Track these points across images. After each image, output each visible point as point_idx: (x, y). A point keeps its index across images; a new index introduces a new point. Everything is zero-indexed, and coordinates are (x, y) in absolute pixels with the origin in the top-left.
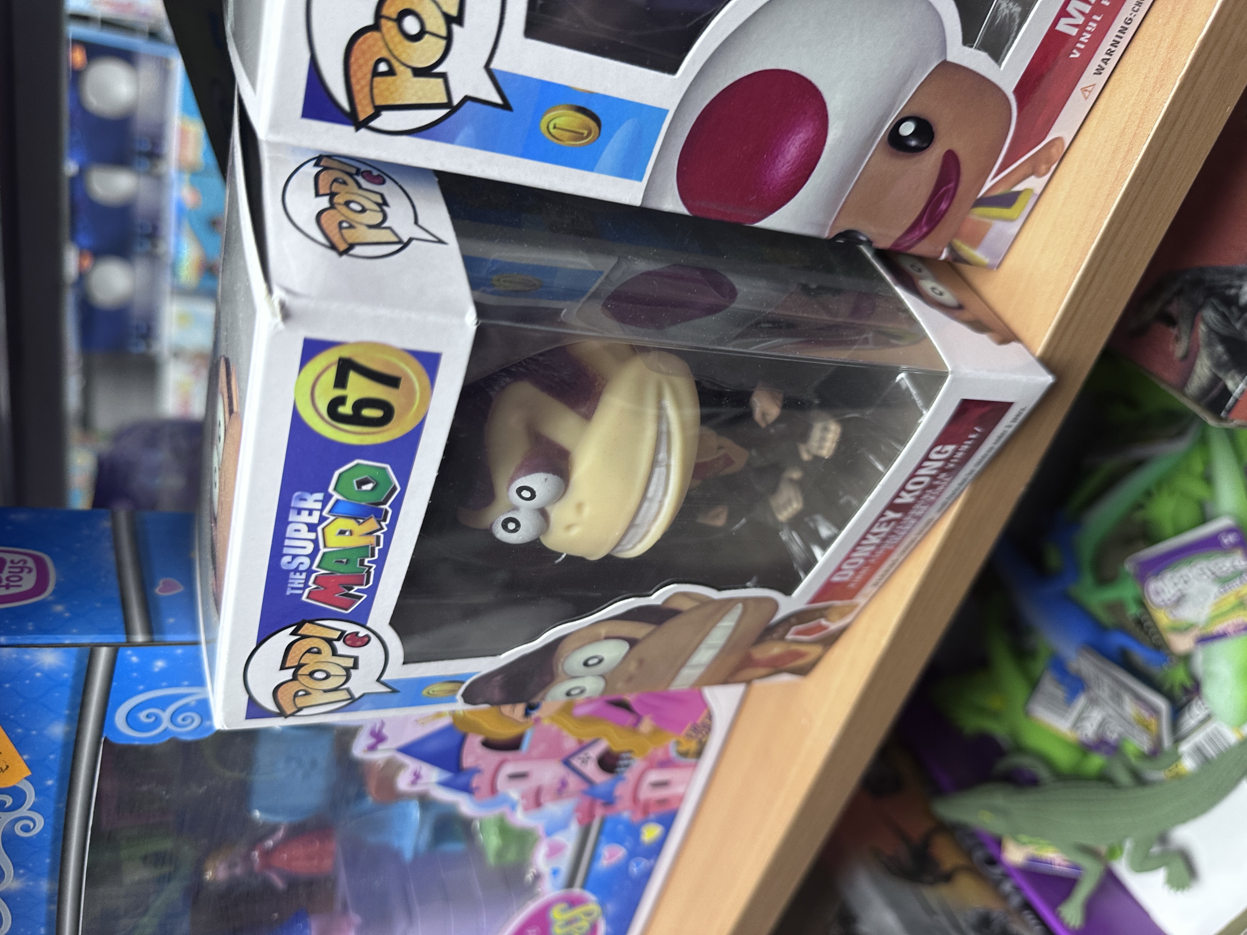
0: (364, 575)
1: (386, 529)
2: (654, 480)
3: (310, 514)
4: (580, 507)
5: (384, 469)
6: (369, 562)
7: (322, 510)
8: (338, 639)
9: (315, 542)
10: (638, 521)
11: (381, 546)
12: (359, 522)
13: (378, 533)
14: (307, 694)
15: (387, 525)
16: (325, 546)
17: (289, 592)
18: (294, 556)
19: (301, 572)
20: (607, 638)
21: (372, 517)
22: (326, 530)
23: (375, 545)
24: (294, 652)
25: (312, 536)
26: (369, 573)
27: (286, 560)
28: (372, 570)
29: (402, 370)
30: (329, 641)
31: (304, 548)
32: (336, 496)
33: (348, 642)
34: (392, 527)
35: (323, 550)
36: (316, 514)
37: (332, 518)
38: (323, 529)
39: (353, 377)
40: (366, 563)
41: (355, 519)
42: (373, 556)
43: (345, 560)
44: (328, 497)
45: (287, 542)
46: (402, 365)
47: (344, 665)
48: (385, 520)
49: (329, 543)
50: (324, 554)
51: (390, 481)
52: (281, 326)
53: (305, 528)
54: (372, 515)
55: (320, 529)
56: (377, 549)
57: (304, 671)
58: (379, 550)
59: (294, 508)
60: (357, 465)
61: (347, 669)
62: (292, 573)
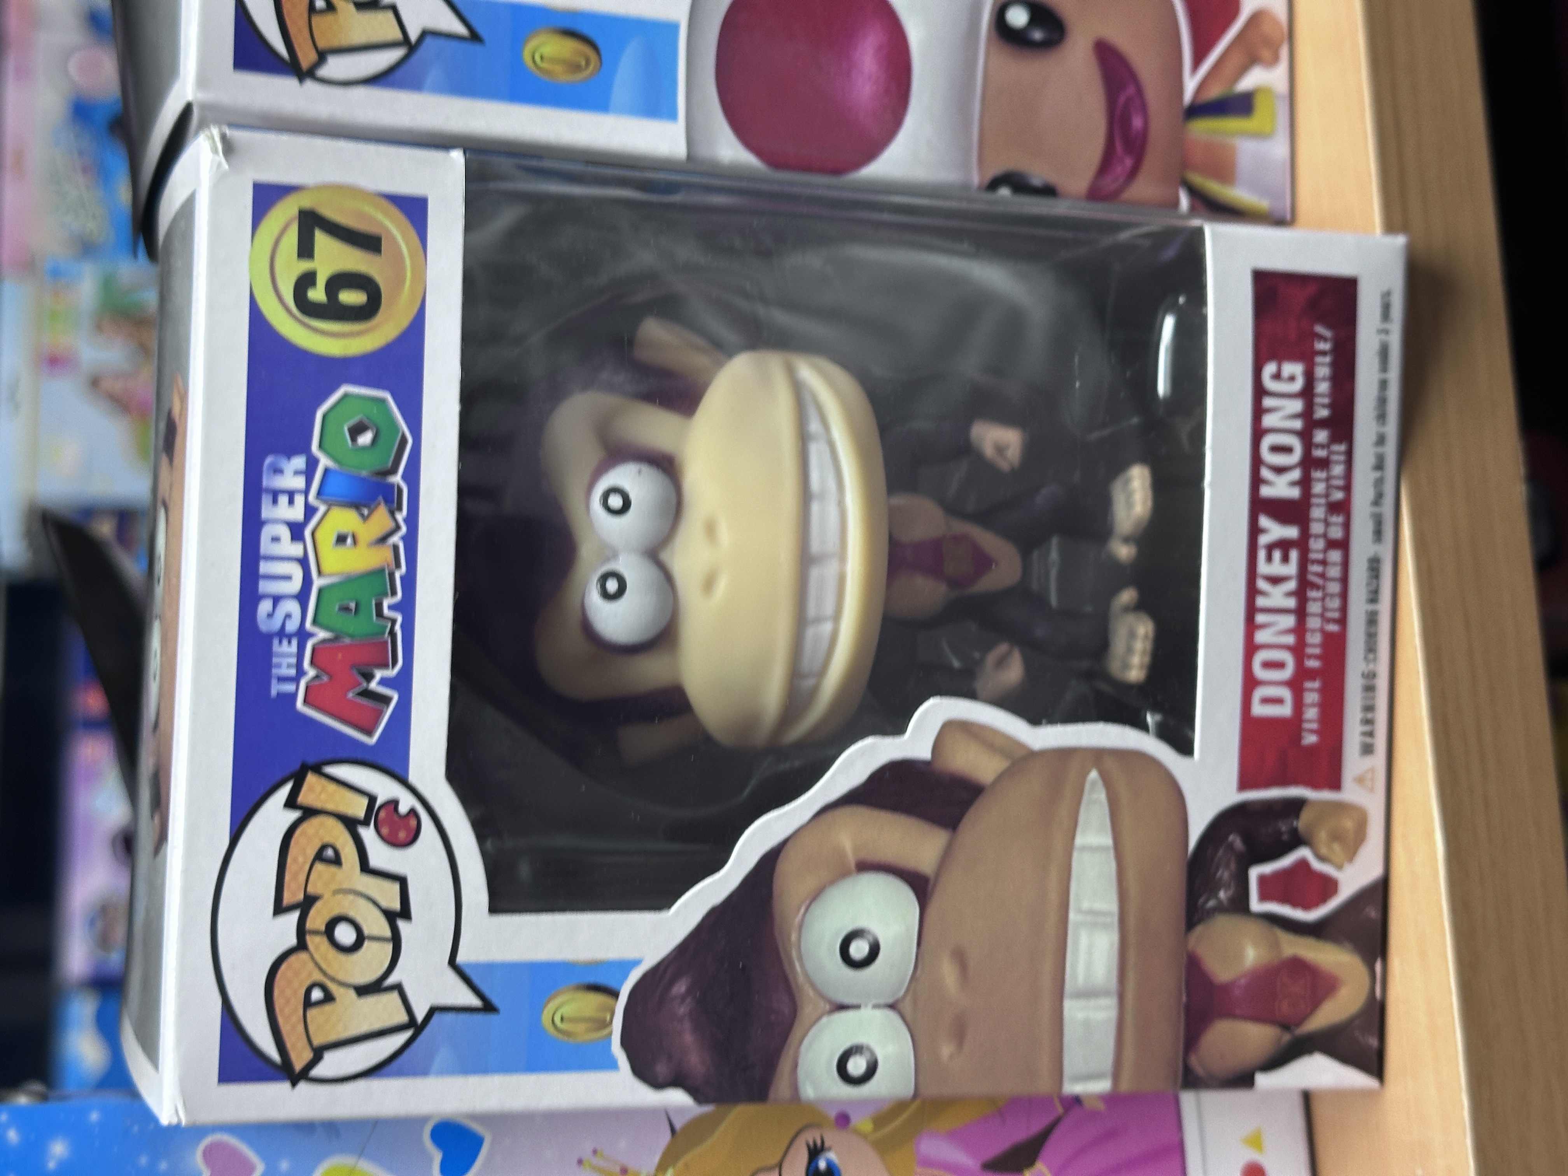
0: (386, 642)
1: (404, 529)
3: (291, 502)
5: (383, 401)
6: (391, 607)
7: (306, 492)
8: (366, 822)
11: (404, 569)
13: (396, 539)
14: (329, 998)
15: (405, 519)
16: (320, 573)
17: (276, 688)
18: (277, 600)
19: (289, 638)
21: (380, 503)
22: (318, 535)
23: (394, 567)
24: (295, 860)
25: (296, 550)
26: (392, 634)
27: (265, 607)
28: (398, 629)
29: (382, 225)
30: (351, 824)
31: (288, 578)
33: (385, 831)
34: (412, 520)
35: (318, 583)
36: (299, 500)
37: (322, 508)
38: (313, 534)
39: (321, 240)
40: (386, 611)
41: (357, 507)
42: (394, 593)
43: (353, 605)
44: (312, 463)
45: (265, 567)
46: (380, 216)
47: (384, 904)
48: (400, 508)
49: (326, 567)
50: (320, 591)
51: (395, 426)
52: (225, 166)
53: (285, 533)
55: (307, 533)
56: (398, 575)
57: (317, 919)
58: (402, 578)
59: (268, 491)
60: (346, 396)
61: (391, 917)
62: (276, 642)
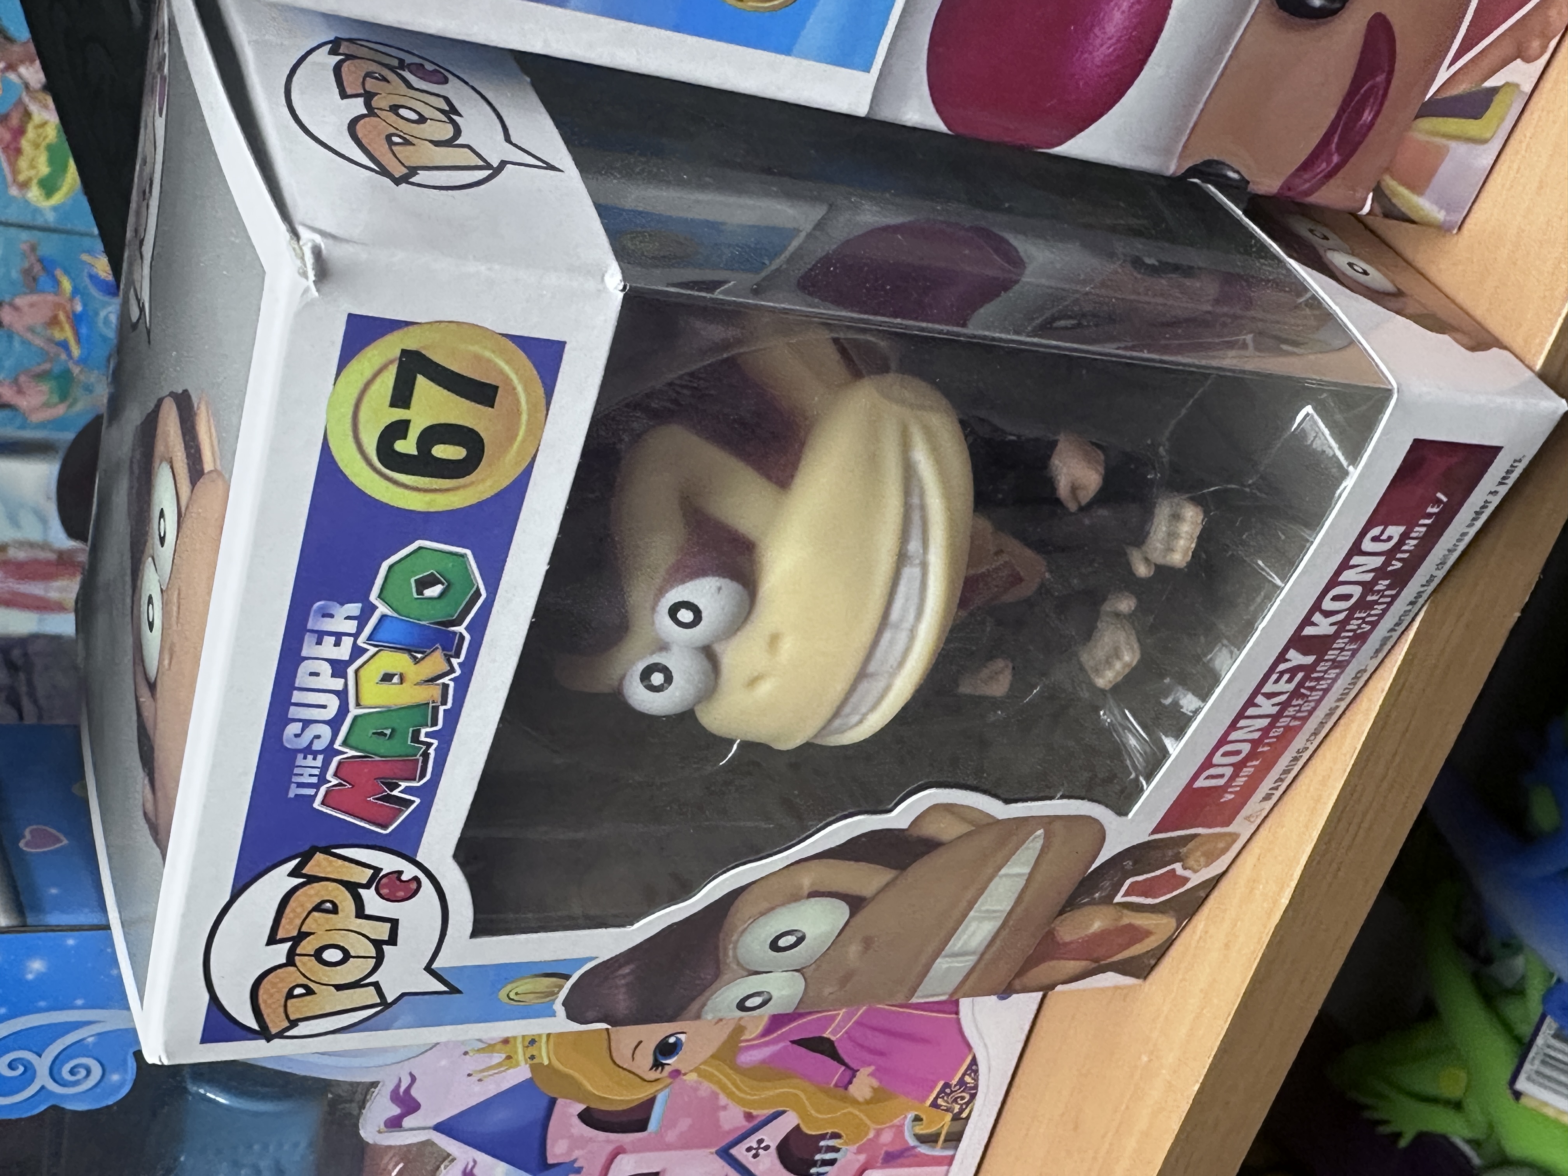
0: (418, 760)
1: (458, 672)
2: (902, 589)
3: (337, 644)
4: (774, 640)
5: (463, 558)
6: (428, 735)
7: (356, 636)
8: (367, 886)
9: (342, 695)
10: (871, 668)
11: (449, 705)
12: (415, 658)
13: (446, 680)
14: (310, 992)
15: (460, 664)
16: (358, 705)
17: (293, 791)
18: (306, 723)
19: (315, 754)
20: (814, 894)
21: (437, 648)
22: (362, 672)
23: (439, 703)
24: (293, 911)
25: (337, 684)
26: (426, 755)
27: (293, 728)
28: (432, 751)
29: (502, 373)
30: (352, 888)
31: (324, 707)
32: (382, 609)
33: (384, 891)
34: (469, 667)
35: (354, 711)
36: (347, 642)
37: (373, 650)
38: (357, 672)
39: (423, 386)
40: (422, 738)
41: (409, 651)
42: (434, 723)
43: (388, 732)
44: (368, 611)
45: (297, 697)
46: (501, 364)
47: (374, 936)
48: (457, 656)
49: (365, 700)
50: (356, 718)
51: (471, 582)
52: (315, 294)
54: (438, 645)
55: (351, 671)
56: (442, 709)
57: (308, 946)
58: (446, 712)
59: (312, 631)
60: (420, 550)
61: (378, 944)
62: (300, 756)
